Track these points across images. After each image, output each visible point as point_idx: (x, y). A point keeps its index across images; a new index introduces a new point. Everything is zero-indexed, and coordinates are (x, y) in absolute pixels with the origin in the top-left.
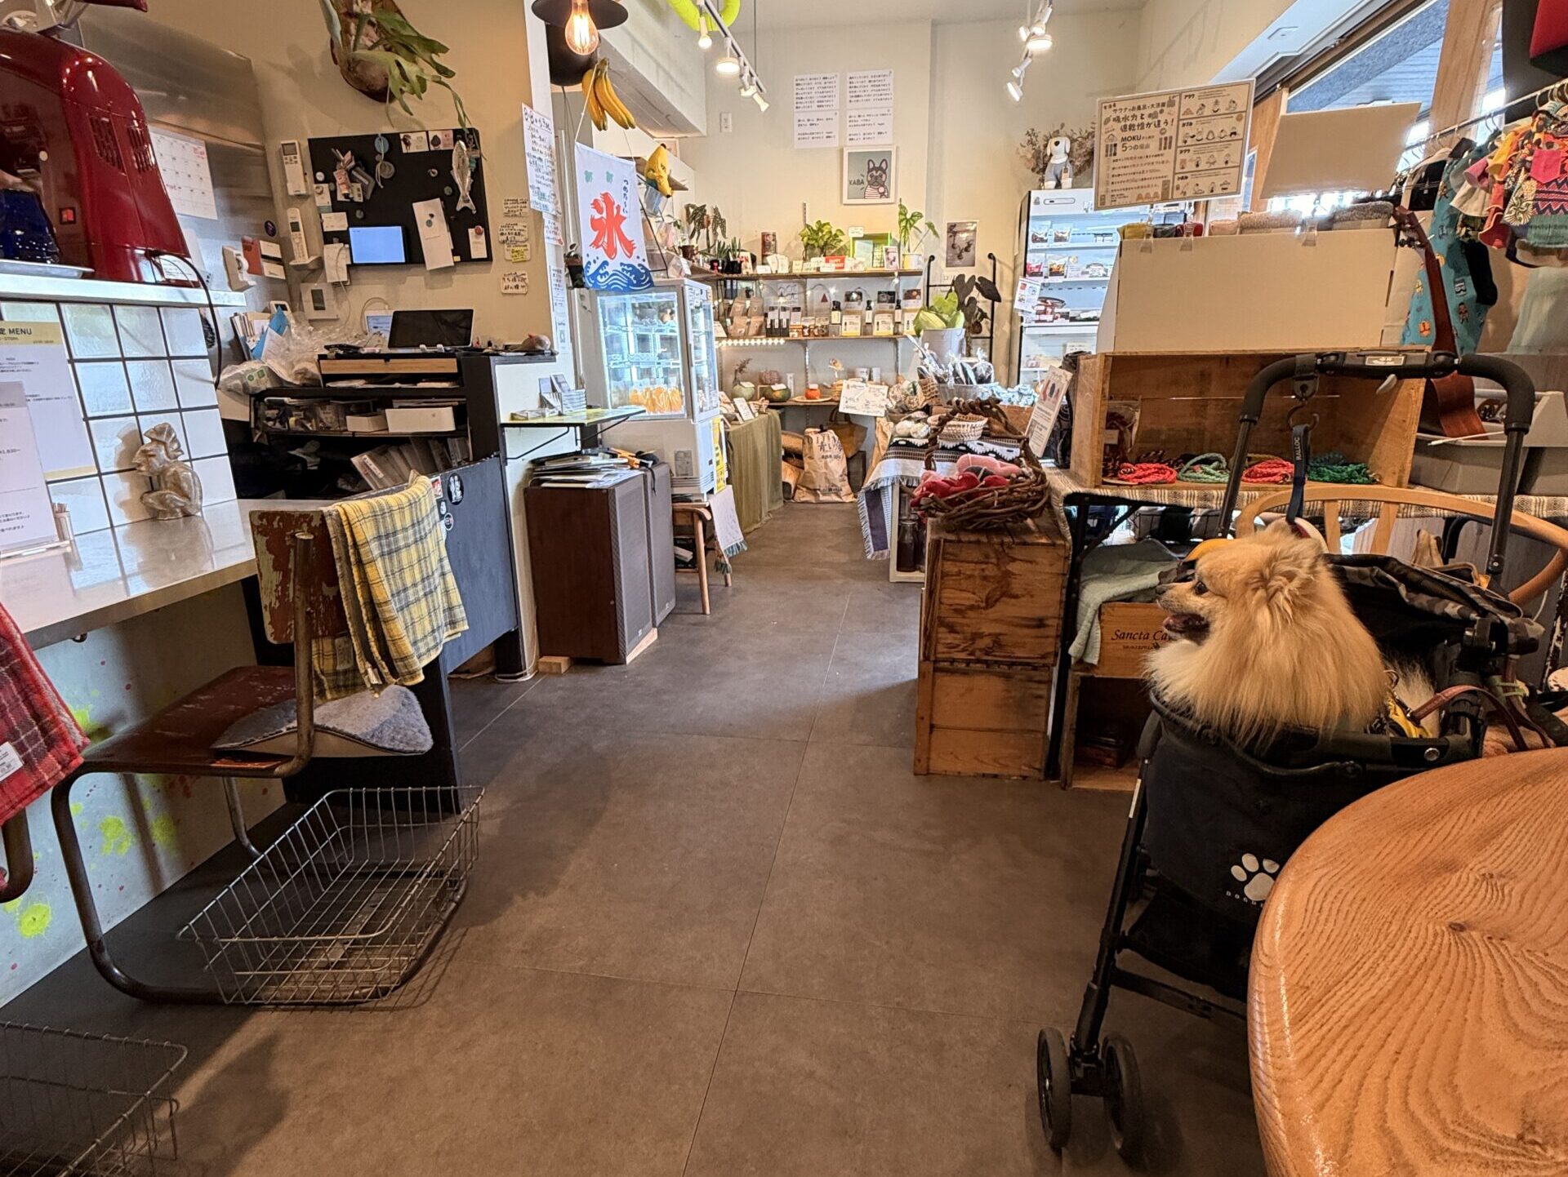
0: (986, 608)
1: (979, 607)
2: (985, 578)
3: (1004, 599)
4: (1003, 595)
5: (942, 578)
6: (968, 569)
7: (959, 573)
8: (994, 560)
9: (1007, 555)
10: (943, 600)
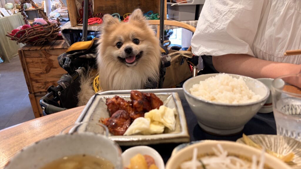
0: (47, 73)
1: (44, 73)
2: (43, 63)
3: (52, 69)
4: (51, 68)
5: (27, 64)
6: (36, 60)
7: (33, 62)
8: (44, 56)
9: (48, 53)
10: (30, 72)
